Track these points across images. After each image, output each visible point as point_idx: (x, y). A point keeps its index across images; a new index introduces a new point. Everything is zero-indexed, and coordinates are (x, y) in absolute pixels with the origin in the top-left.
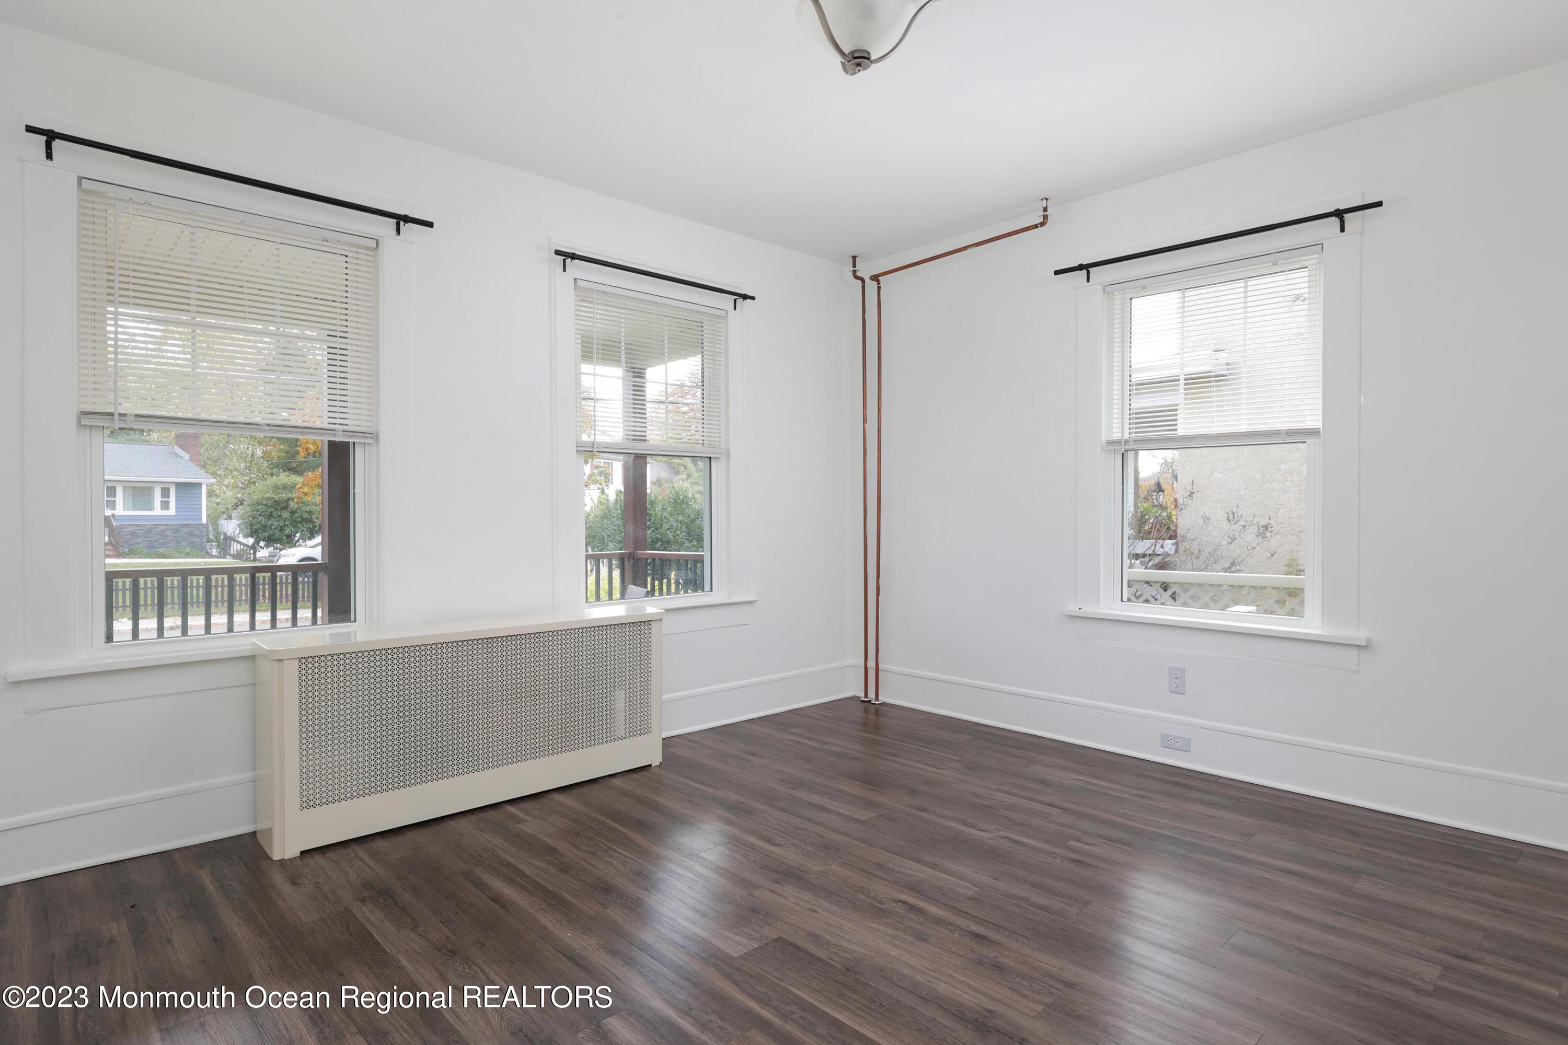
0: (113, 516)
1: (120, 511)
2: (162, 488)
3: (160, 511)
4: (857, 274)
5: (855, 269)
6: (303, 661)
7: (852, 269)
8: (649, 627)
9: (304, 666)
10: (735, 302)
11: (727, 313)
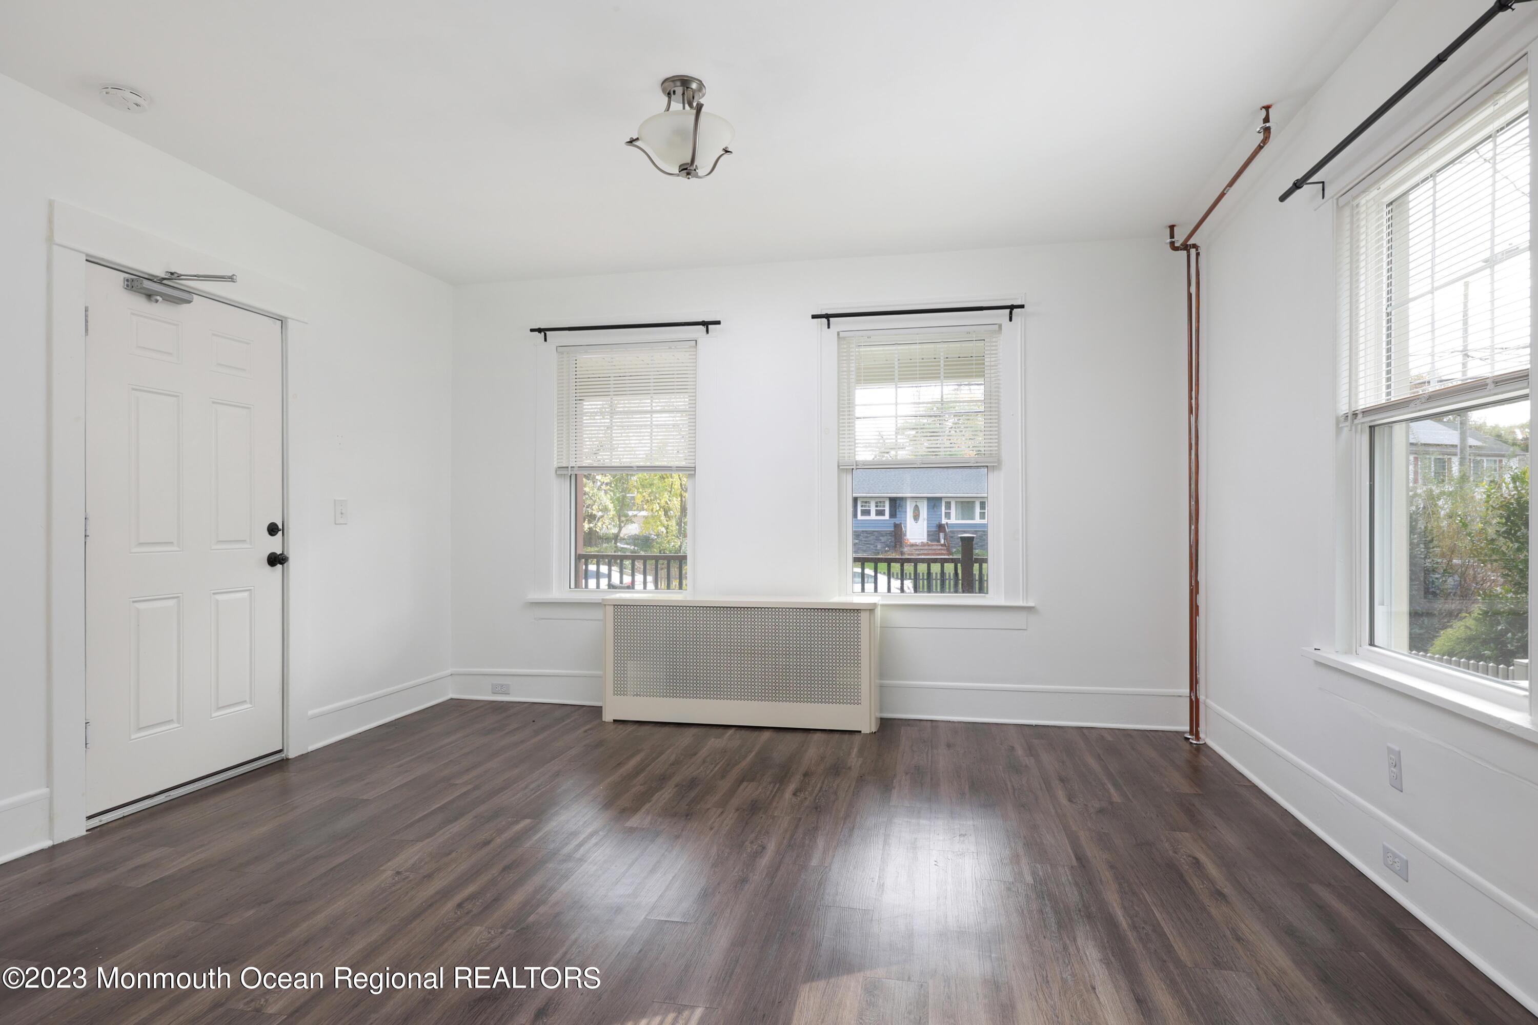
0: (947, 523)
1: (953, 520)
2: (981, 502)
3: (979, 520)
4: (1177, 245)
5: (1173, 240)
6: (616, 607)
7: (1169, 240)
8: (859, 614)
9: (616, 610)
10: (1011, 313)
11: (1000, 326)
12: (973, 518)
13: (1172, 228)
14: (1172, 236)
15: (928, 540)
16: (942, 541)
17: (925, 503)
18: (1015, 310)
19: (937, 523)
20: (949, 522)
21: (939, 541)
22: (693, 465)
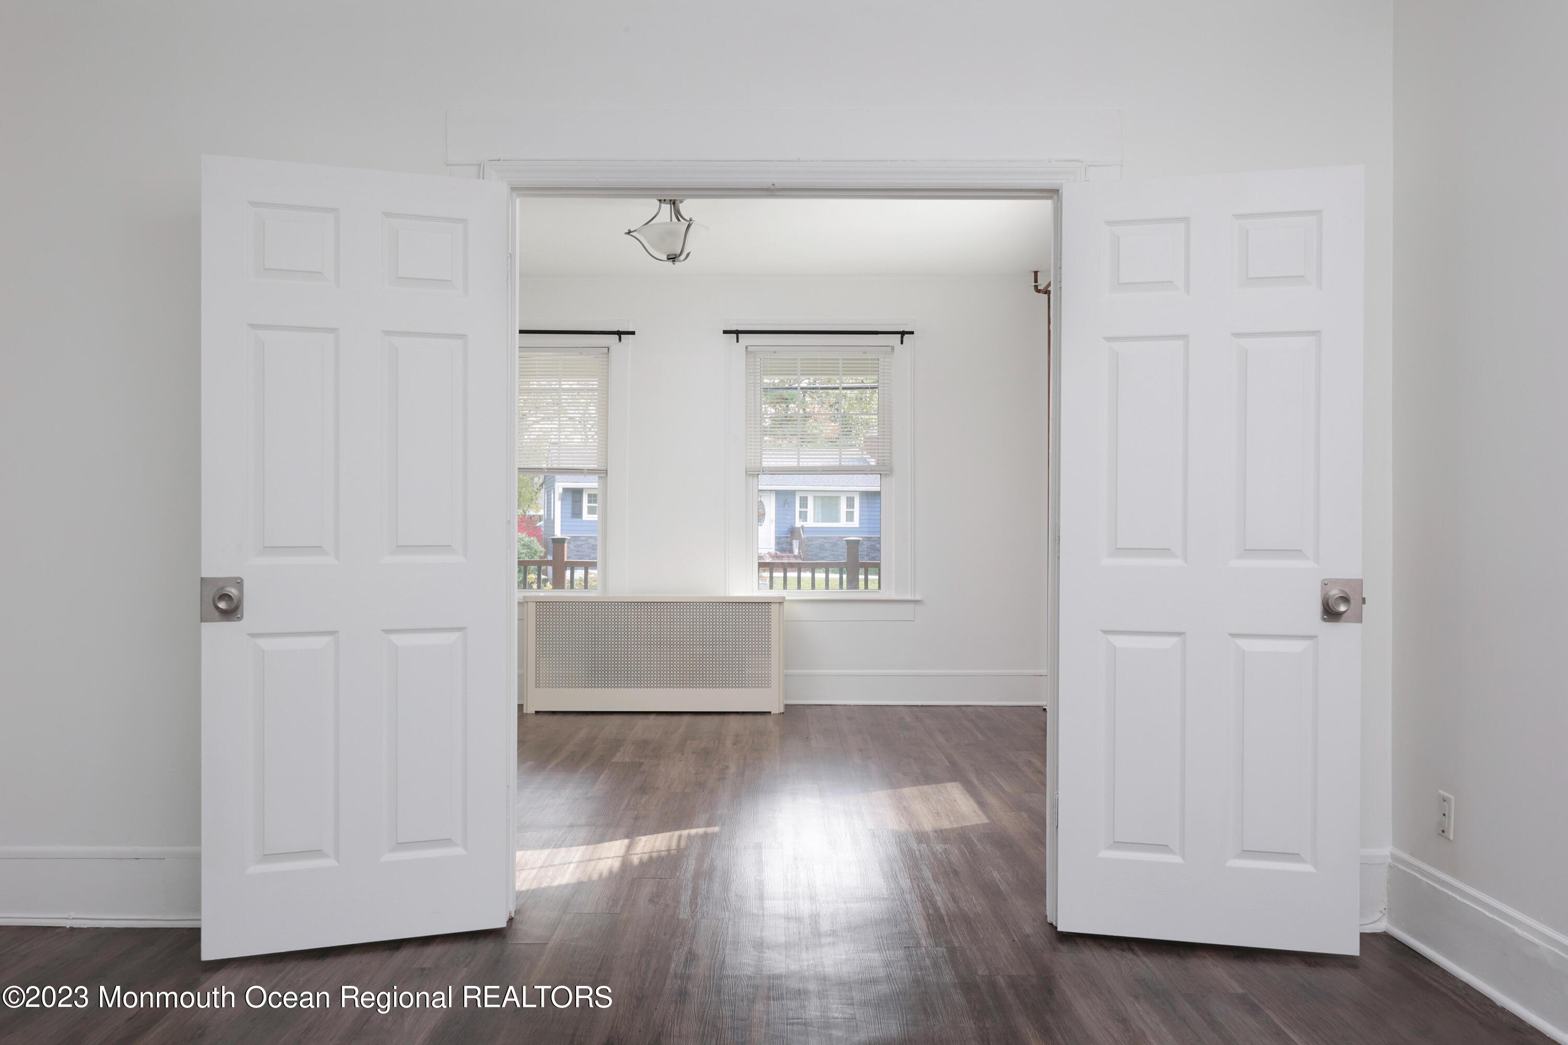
0: (802, 527)
1: (810, 523)
2: (847, 497)
3: (845, 522)
4: (1039, 288)
5: (1037, 284)
6: (538, 604)
7: (1034, 284)
8: (770, 607)
9: (538, 607)
10: (902, 337)
11: (893, 348)
12: (837, 520)
13: (1036, 273)
14: (1036, 281)
15: (776, 550)
16: (796, 552)
17: (773, 497)
18: (906, 336)
19: (789, 526)
20: (806, 524)
21: (791, 551)
22: (604, 468)
